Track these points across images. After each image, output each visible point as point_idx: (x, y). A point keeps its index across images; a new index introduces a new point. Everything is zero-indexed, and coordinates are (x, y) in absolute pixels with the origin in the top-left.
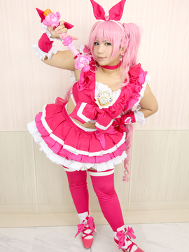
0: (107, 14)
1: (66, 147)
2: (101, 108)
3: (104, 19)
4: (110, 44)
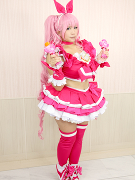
4: (77, 28)
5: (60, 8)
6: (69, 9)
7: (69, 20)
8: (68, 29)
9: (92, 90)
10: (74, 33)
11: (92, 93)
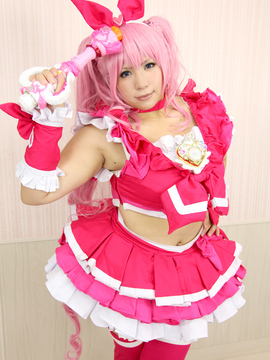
0: (116, 13)
1: (161, 302)
2: (197, 170)
3: (112, 24)
4: (154, 64)
9: (202, 248)
11: (202, 255)
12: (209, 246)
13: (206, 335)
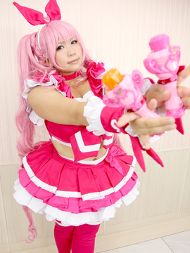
4: (76, 41)
5: (33, 17)
6: (54, 15)
7: (55, 32)
8: (59, 48)
10: (73, 52)
11: (110, 166)
12: (115, 160)
13: (113, 216)
